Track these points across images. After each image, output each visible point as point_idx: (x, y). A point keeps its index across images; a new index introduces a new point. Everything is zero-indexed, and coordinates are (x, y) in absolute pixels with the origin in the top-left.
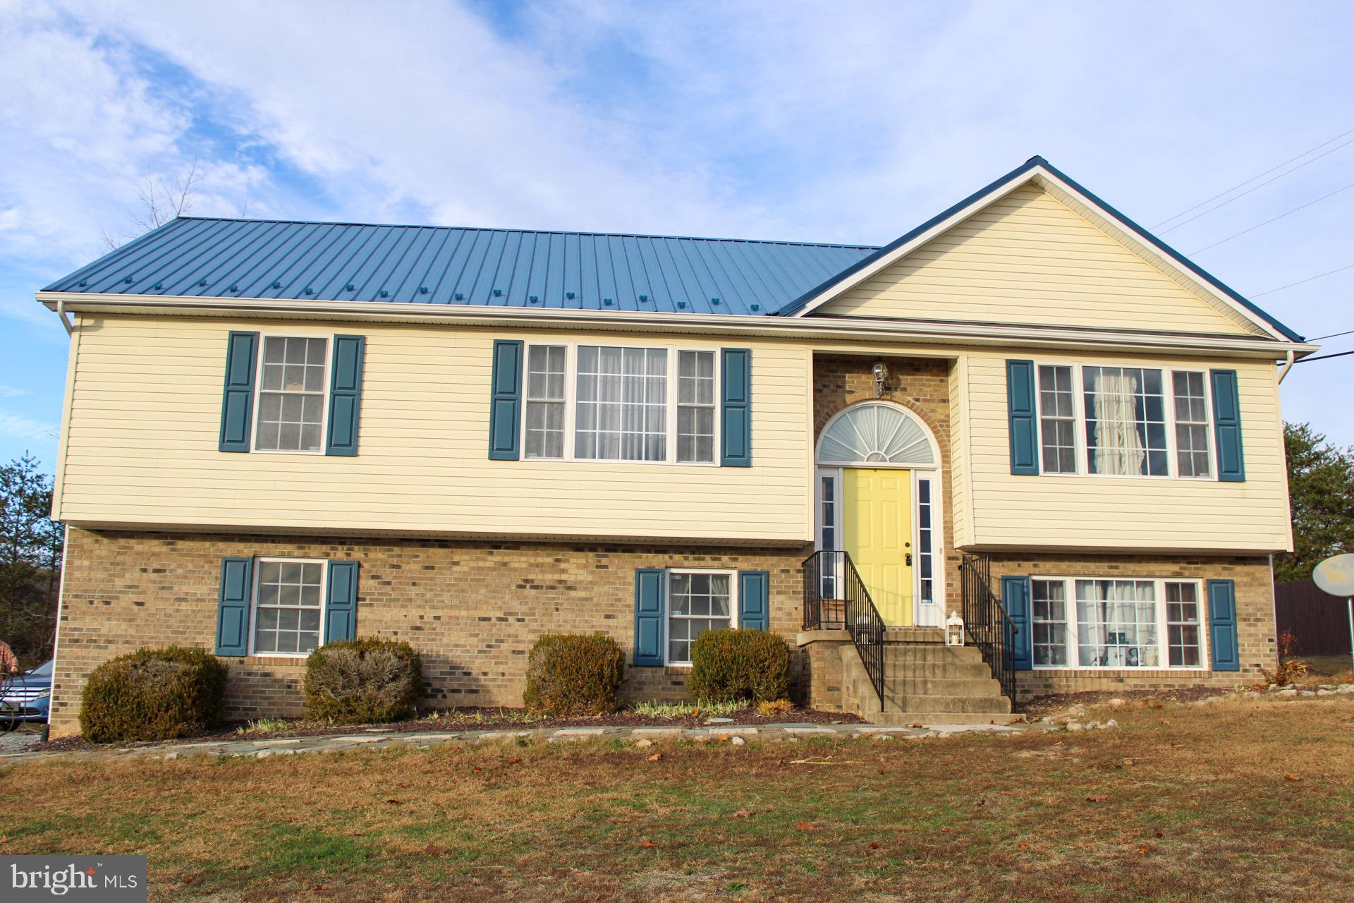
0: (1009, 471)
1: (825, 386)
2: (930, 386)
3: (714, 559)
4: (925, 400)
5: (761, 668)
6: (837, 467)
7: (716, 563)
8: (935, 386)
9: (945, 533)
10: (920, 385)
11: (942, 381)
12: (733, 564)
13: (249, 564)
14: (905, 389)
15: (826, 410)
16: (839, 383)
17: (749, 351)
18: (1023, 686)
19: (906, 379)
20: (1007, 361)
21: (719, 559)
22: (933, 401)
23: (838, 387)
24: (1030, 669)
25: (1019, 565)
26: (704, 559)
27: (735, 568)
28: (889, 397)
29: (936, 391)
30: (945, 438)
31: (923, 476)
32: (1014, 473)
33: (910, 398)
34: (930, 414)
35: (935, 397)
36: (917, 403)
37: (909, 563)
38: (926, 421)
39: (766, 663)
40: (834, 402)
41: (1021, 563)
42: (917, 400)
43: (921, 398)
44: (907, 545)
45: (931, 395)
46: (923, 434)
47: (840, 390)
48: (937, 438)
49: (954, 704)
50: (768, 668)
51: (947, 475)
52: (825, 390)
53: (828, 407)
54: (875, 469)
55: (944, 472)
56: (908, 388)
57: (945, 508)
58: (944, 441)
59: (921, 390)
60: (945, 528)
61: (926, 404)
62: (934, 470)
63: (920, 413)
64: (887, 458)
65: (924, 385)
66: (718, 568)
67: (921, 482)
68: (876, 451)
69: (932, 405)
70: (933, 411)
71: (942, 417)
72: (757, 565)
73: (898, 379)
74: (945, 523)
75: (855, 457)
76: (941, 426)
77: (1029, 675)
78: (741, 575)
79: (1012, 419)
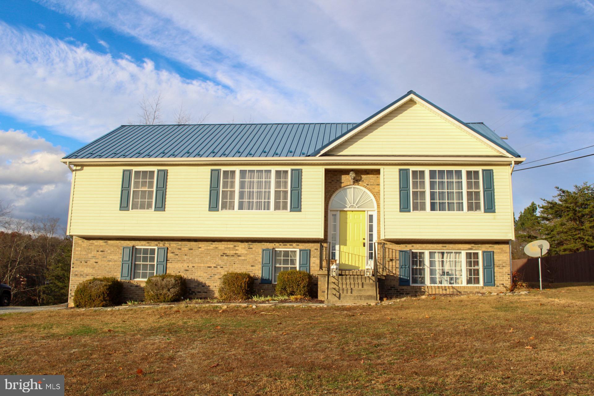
0: (399, 210)
1: (332, 181)
2: (373, 179)
3: (290, 245)
4: (371, 185)
5: (298, 284)
6: (337, 211)
7: (291, 247)
8: (375, 179)
9: (378, 234)
10: (369, 179)
11: (377, 177)
12: (298, 247)
13: (131, 248)
14: (363, 181)
15: (333, 190)
16: (338, 179)
17: (302, 170)
18: (406, 292)
19: (364, 177)
20: (399, 169)
21: (292, 245)
22: (374, 185)
23: (338, 181)
24: (409, 285)
25: (406, 246)
26: (286, 245)
27: (298, 248)
28: (357, 184)
29: (375, 181)
30: (378, 199)
31: (370, 213)
32: (401, 211)
33: (365, 184)
34: (373, 190)
35: (374, 184)
36: (368, 186)
37: (364, 246)
38: (371, 192)
39: (300, 282)
40: (336, 187)
42: (368, 185)
43: (369, 184)
44: (364, 239)
45: (373, 183)
46: (370, 198)
47: (338, 182)
48: (375, 199)
49: (357, 297)
50: (301, 284)
51: (379, 212)
52: (333, 183)
53: (333, 188)
54: (352, 211)
55: (378, 212)
56: (364, 181)
57: (378, 225)
58: (378, 200)
59: (369, 181)
60: (378, 232)
61: (371, 186)
62: (374, 211)
63: (369, 189)
64: (357, 207)
65: (370, 179)
66: (292, 248)
67: (370, 215)
68: (353, 204)
69: (373, 187)
70: (374, 189)
71: (377, 191)
72: (306, 247)
73: (361, 177)
74: (378, 230)
75: (345, 207)
76: (377, 194)
77: (409, 288)
78: (300, 251)
79: (400, 191)
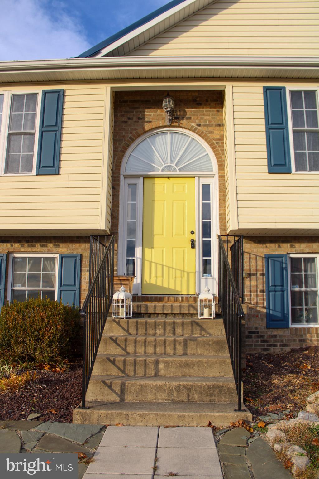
0: (267, 171)
1: (129, 119)
2: (209, 115)
3: (42, 246)
4: (205, 125)
5: (36, 336)
6: (138, 177)
7: (44, 249)
8: (212, 115)
9: (221, 222)
10: (201, 115)
11: (218, 111)
12: (57, 250)
14: (190, 118)
15: (130, 135)
16: (141, 116)
17: (64, 91)
18: (282, 341)
19: (190, 111)
20: (264, 87)
21: (46, 246)
22: (212, 126)
23: (140, 118)
24: (287, 327)
25: (279, 246)
26: (35, 246)
27: (57, 253)
28: (177, 124)
29: (213, 118)
30: (221, 152)
31: (204, 181)
32: (271, 171)
33: (193, 124)
34: (209, 135)
35: (213, 123)
36: (199, 128)
37: (193, 246)
38: (205, 140)
39: (41, 332)
40: (136, 129)
41: (281, 244)
42: (199, 125)
43: (202, 124)
44: (193, 233)
45: (210, 122)
46: (205, 151)
47: (140, 121)
48: (214, 152)
50: (43, 335)
51: (222, 178)
52: (130, 122)
53: (131, 133)
54: (169, 178)
55: (220, 177)
56: (192, 117)
57: (220, 203)
58: (219, 154)
59: (202, 118)
60: (220, 218)
61: (206, 127)
62: (213, 176)
63: (201, 134)
64: (177, 169)
65: (204, 115)
66: (45, 253)
67: (203, 186)
68: (169, 164)
69: (210, 129)
70: (212, 132)
71: (218, 137)
72: (73, 250)
73: (185, 111)
74: (220, 214)
75: (153, 169)
76: (217, 143)
77: (287, 333)
78: (62, 258)
79: (268, 130)
